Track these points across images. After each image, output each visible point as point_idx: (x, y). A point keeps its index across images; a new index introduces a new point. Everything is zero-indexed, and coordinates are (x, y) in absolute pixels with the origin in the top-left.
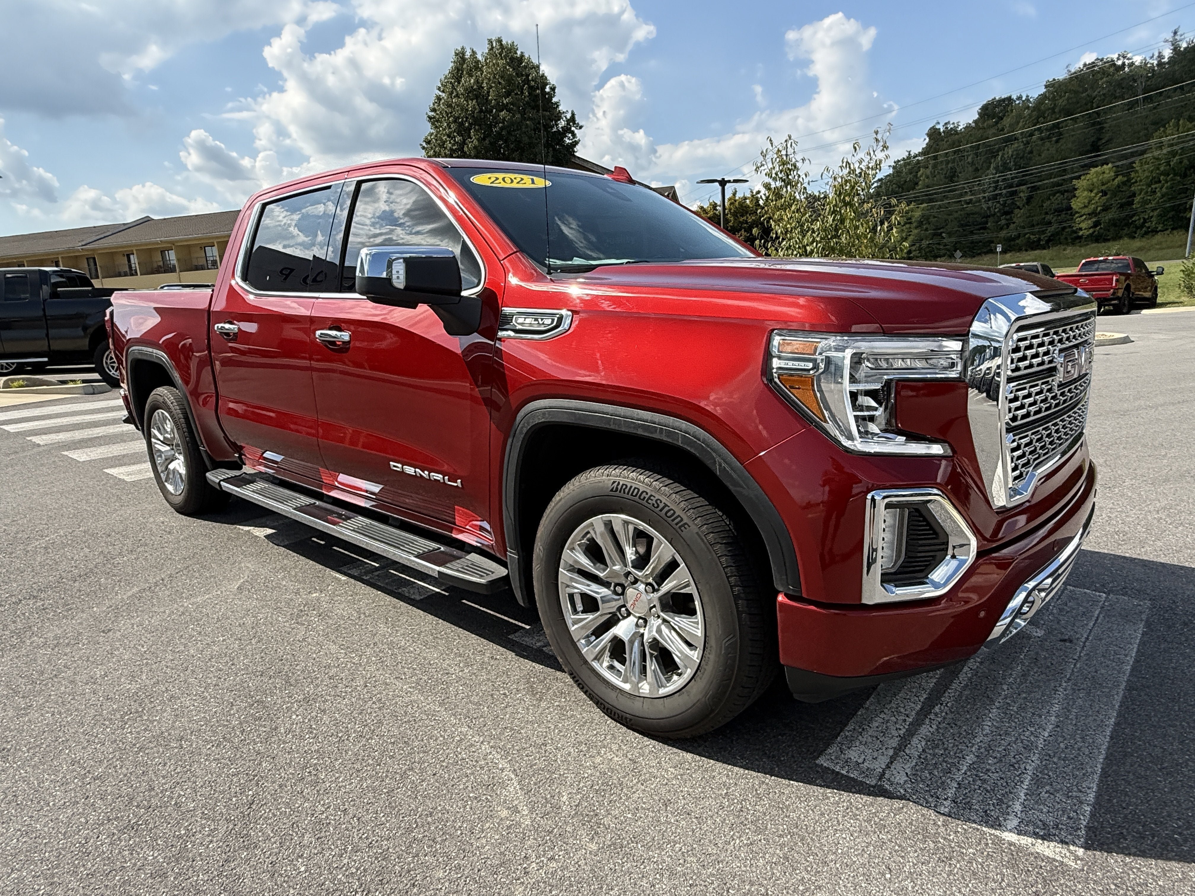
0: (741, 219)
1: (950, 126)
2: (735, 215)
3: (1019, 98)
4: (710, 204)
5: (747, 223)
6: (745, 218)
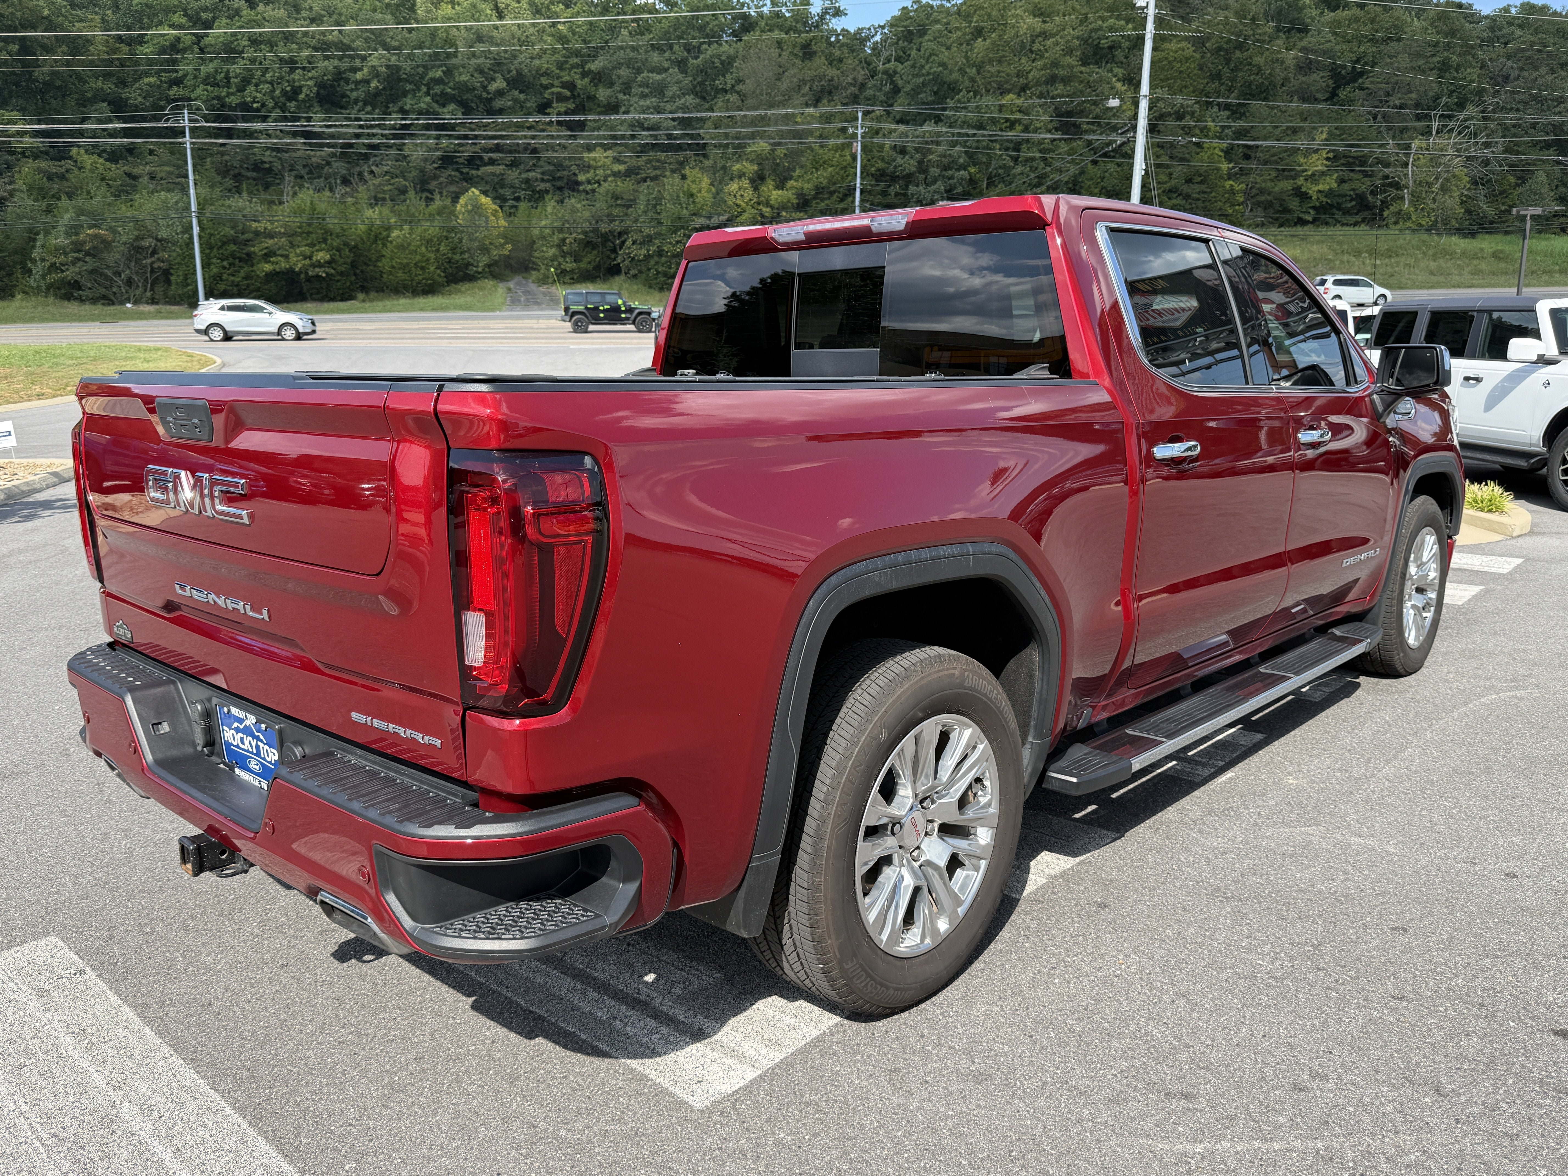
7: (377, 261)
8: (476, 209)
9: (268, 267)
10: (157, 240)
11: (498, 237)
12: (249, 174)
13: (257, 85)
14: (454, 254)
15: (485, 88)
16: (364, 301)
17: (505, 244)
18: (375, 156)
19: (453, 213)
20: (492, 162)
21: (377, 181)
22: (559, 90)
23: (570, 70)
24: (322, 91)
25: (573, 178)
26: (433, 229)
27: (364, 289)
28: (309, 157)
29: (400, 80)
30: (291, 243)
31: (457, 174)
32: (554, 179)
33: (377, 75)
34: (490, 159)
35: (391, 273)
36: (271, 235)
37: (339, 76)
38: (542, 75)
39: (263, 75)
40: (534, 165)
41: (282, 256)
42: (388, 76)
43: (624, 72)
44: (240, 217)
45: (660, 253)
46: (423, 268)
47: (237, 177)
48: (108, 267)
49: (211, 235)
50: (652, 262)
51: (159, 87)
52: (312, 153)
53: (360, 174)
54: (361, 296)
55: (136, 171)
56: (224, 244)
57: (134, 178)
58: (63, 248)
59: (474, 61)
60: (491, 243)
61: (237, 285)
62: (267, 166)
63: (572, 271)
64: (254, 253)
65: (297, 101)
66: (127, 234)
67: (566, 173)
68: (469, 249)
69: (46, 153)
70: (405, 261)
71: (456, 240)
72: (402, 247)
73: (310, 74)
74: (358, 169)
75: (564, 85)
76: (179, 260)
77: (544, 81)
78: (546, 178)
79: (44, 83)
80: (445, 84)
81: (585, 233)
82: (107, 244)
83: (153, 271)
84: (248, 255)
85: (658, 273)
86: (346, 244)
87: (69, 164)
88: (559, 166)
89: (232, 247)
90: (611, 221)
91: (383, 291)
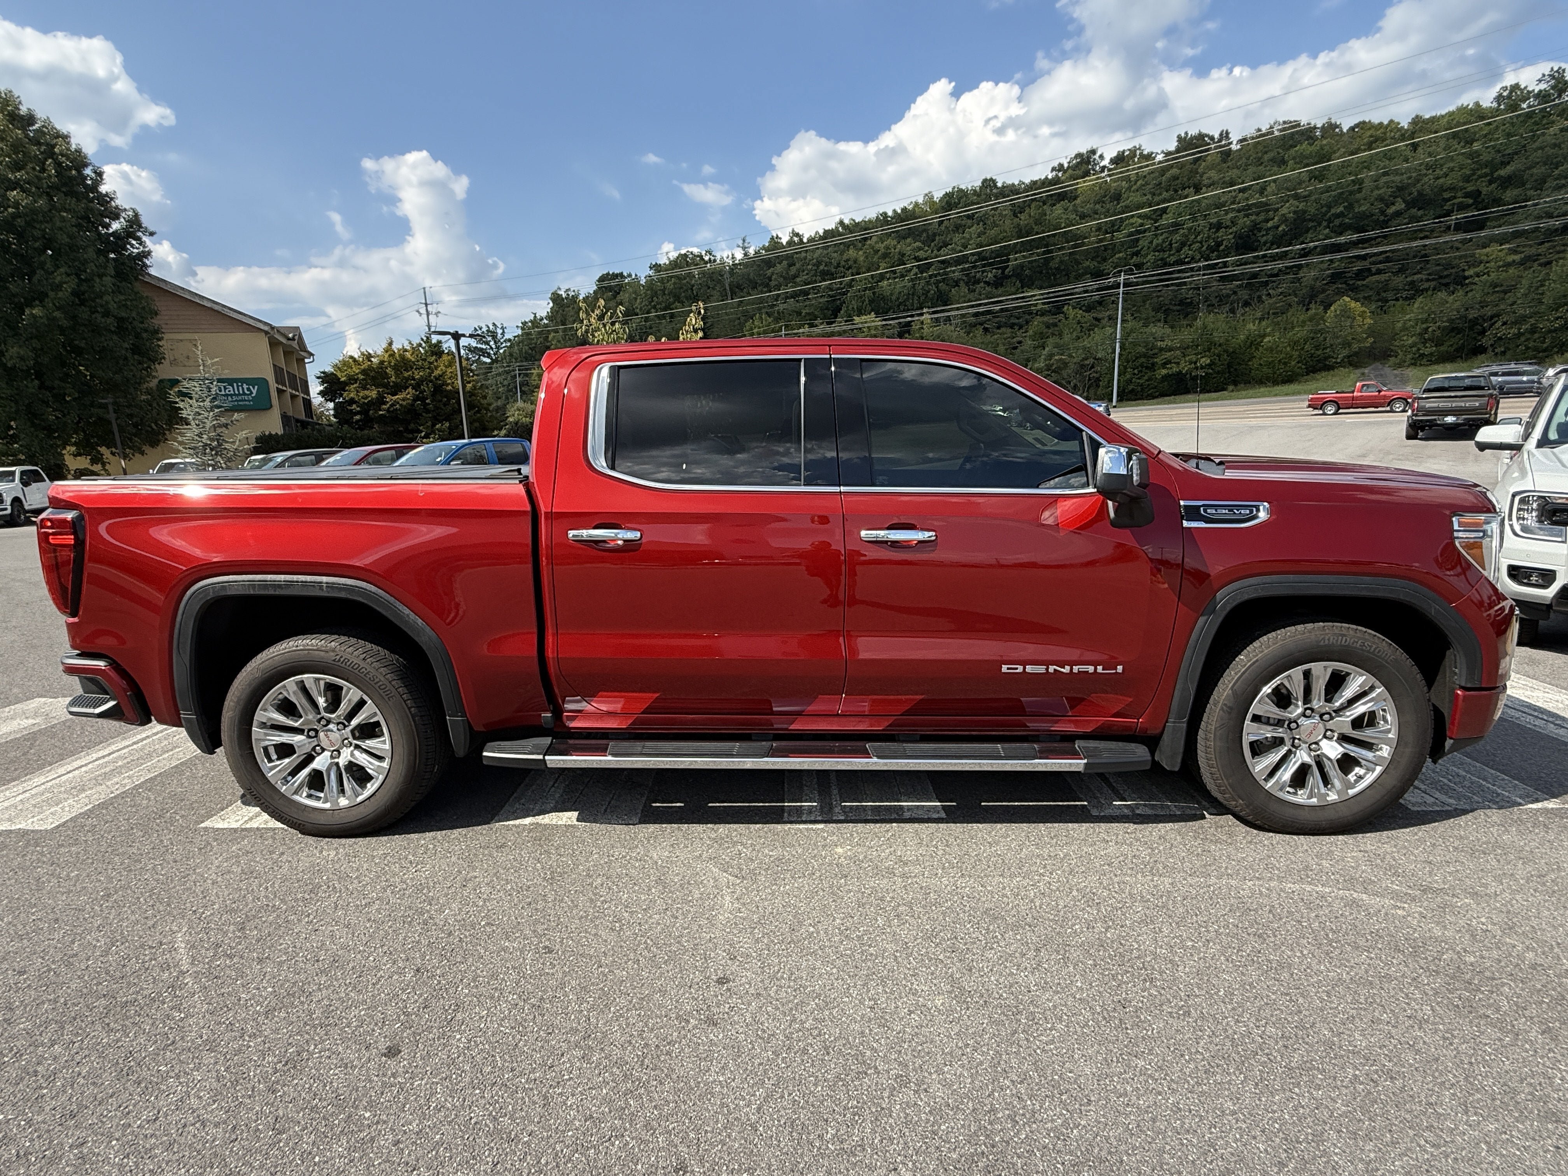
0: (406, 374)
1: (571, 294)
2: (396, 368)
3: (630, 275)
4: (363, 354)
5: (414, 379)
6: (410, 373)
7: (1249, 361)
8: (1345, 313)
9: (1164, 372)
10: (1095, 359)
11: (1362, 332)
12: (1175, 308)
13: (1190, 246)
14: (1317, 350)
15: (1383, 212)
16: (1233, 391)
17: (1367, 338)
18: (1274, 282)
19: (1322, 318)
20: (1379, 272)
21: (1271, 301)
22: (1461, 200)
23: (1477, 180)
24: (1239, 241)
25: (1461, 274)
26: (1300, 333)
27: (1235, 383)
28: (1221, 290)
29: (1305, 220)
30: (1183, 353)
31: (1344, 286)
32: (1441, 277)
33: (1286, 220)
34: (1378, 269)
35: (1257, 369)
36: (1170, 349)
37: (1255, 227)
38: (1446, 190)
39: (1196, 237)
40: (1421, 268)
41: (1175, 363)
42: (1295, 220)
43: (1538, 171)
44: (1151, 339)
45: (1533, 330)
46: (1285, 364)
47: (1167, 312)
48: (1064, 379)
49: (1130, 353)
50: (1523, 339)
51: (1125, 258)
52: (1223, 287)
53: (1260, 297)
54: (1231, 388)
55: (1100, 316)
56: (1137, 358)
57: (1098, 320)
58: (1041, 369)
59: (1376, 192)
60: (1353, 339)
61: (1142, 385)
62: (1189, 300)
63: (1431, 354)
64: (1157, 363)
65: (1218, 251)
66: (1078, 356)
67: (1453, 271)
68: (1332, 345)
69: (1050, 311)
70: (1271, 359)
71: (1321, 339)
72: (1271, 350)
73: (1231, 231)
74: (1258, 293)
75: (1467, 195)
76: (1106, 371)
77: (1446, 195)
78: (1431, 277)
79: (1055, 268)
80: (1345, 216)
81: (1451, 321)
82: (1066, 364)
83: (1089, 379)
84: (1153, 364)
85: (1528, 348)
86: (1226, 351)
87: (1061, 316)
88: (1449, 265)
89: (1143, 360)
90: (1482, 307)
91: (1250, 383)
